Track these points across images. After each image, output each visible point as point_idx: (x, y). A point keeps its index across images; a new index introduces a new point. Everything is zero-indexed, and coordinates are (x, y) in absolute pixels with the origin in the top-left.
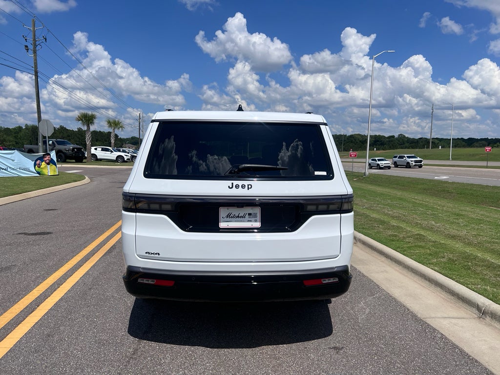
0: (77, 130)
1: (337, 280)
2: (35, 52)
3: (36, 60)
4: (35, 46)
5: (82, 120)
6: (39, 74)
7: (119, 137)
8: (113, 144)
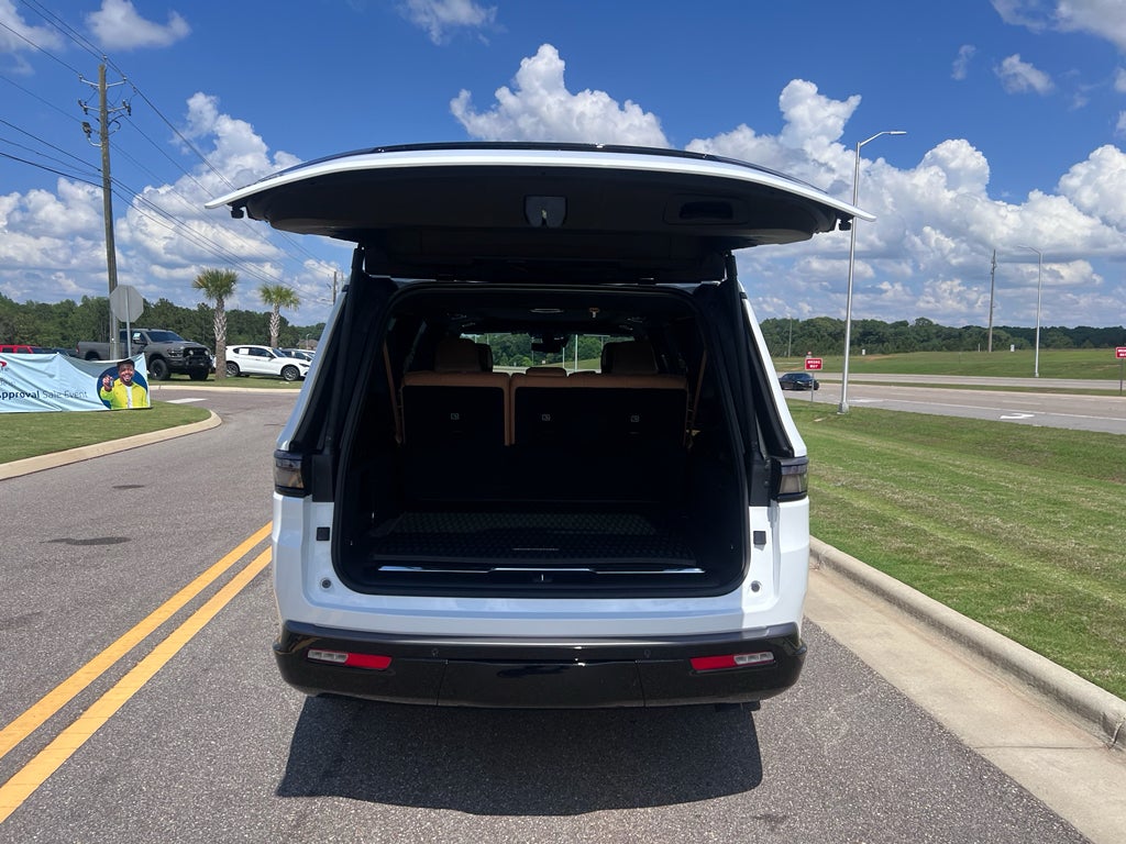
0: (196, 309)
1: (769, 657)
2: (105, 137)
3: (107, 154)
4: (106, 124)
5: (206, 287)
6: (113, 186)
7: (289, 325)
8: (274, 341)
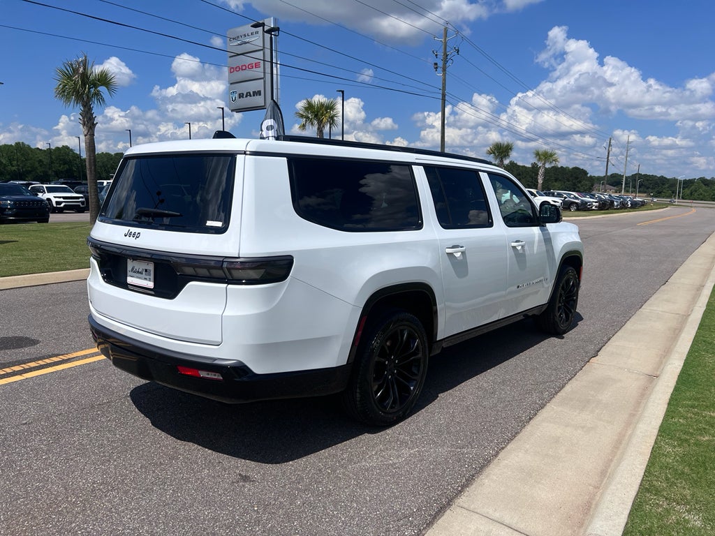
1: (218, 377)
2: (444, 70)
3: (444, 80)
4: (445, 61)
5: (494, 153)
8: (540, 186)
